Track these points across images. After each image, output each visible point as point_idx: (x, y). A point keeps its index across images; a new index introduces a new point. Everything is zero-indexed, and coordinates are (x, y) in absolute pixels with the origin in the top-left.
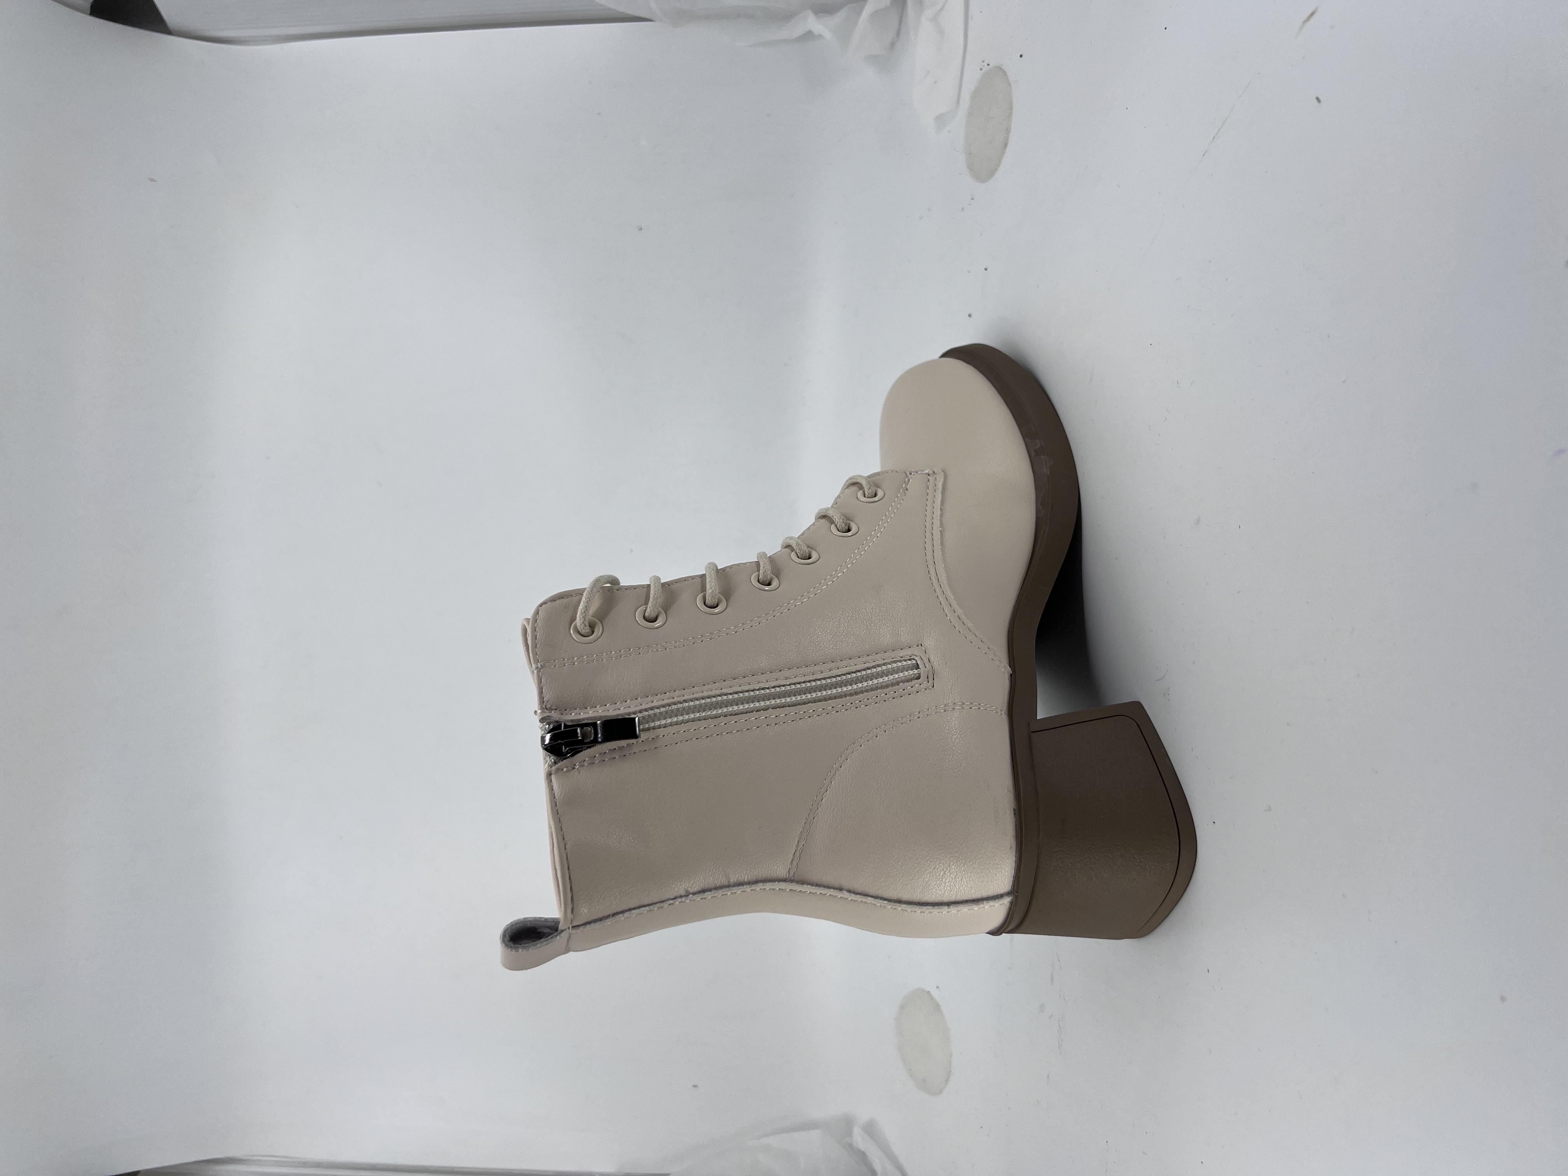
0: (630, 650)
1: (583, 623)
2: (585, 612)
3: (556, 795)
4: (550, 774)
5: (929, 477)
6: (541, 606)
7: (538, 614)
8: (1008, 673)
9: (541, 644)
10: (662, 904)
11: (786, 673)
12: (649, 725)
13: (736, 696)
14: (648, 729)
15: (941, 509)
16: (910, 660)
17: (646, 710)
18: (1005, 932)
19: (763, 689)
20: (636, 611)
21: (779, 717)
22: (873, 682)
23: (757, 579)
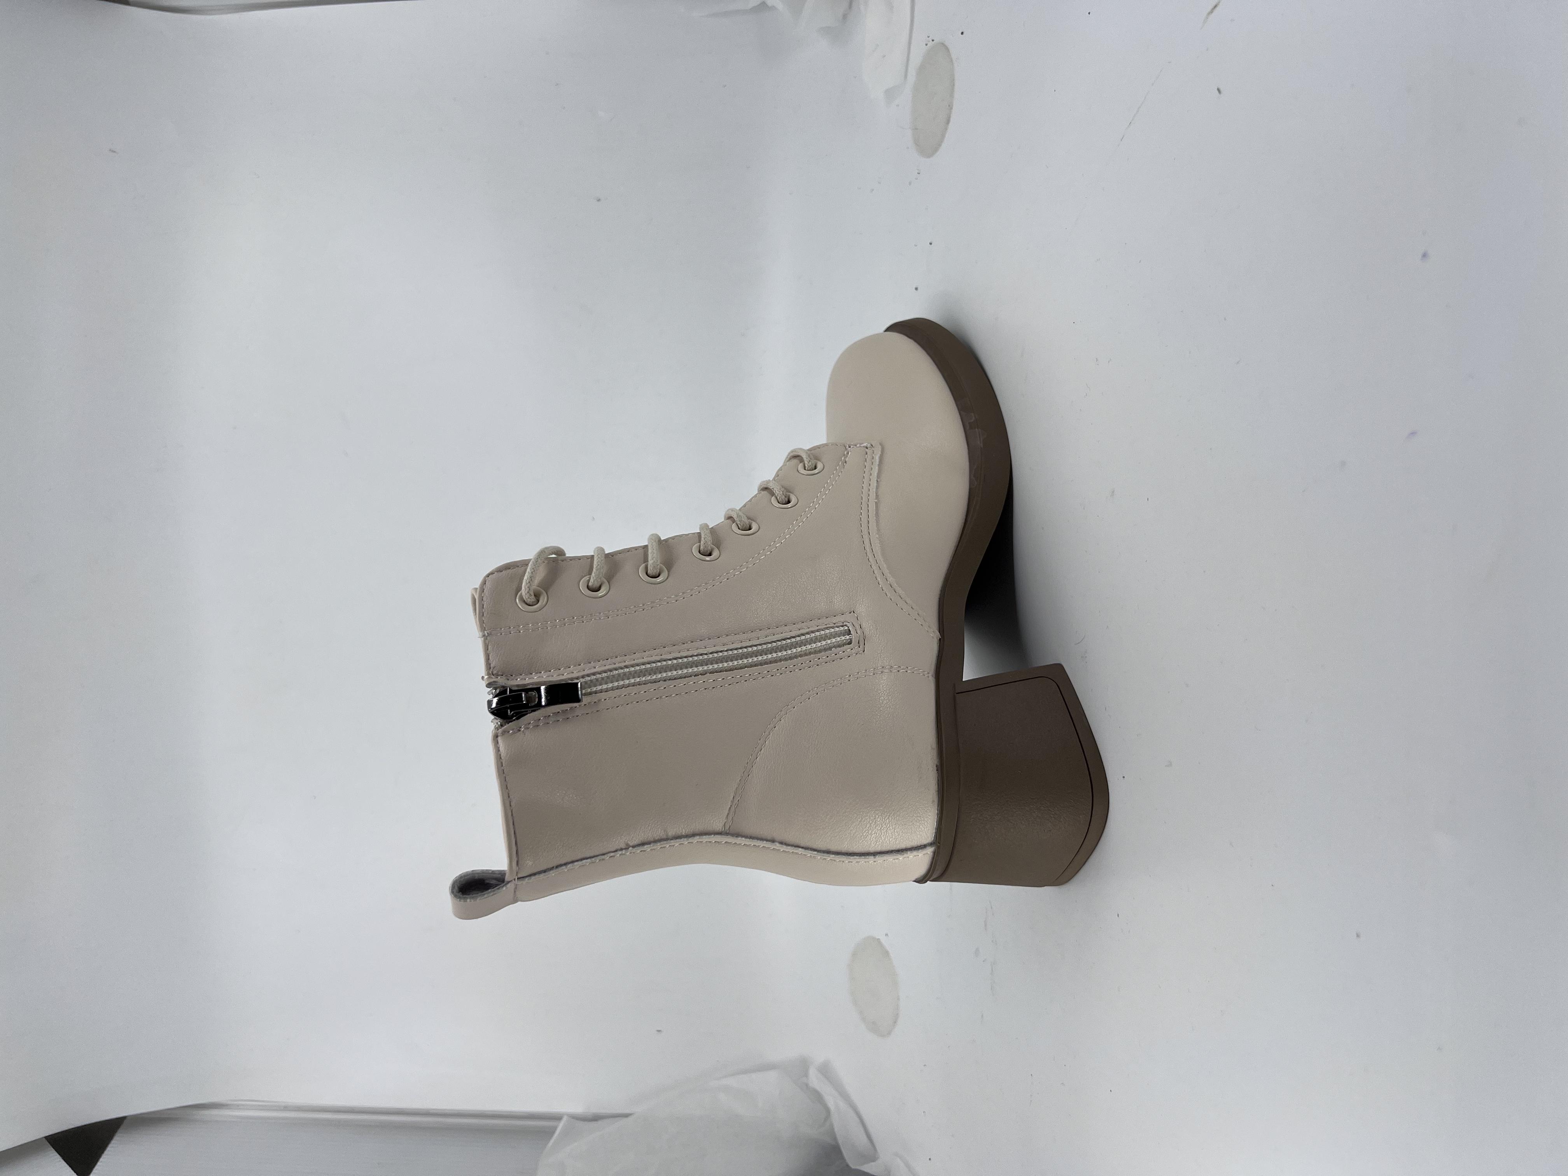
0: (573, 618)
1: (528, 592)
2: (529, 582)
3: (502, 755)
4: (497, 737)
5: (866, 450)
6: (488, 576)
7: (485, 584)
8: (937, 638)
9: (488, 613)
10: (603, 857)
11: (724, 639)
12: (591, 690)
13: (675, 661)
14: (590, 694)
15: (877, 481)
16: (842, 626)
17: (588, 675)
18: (930, 880)
19: (701, 655)
20: (580, 581)
21: (717, 680)
22: (806, 647)
23: (698, 550)
